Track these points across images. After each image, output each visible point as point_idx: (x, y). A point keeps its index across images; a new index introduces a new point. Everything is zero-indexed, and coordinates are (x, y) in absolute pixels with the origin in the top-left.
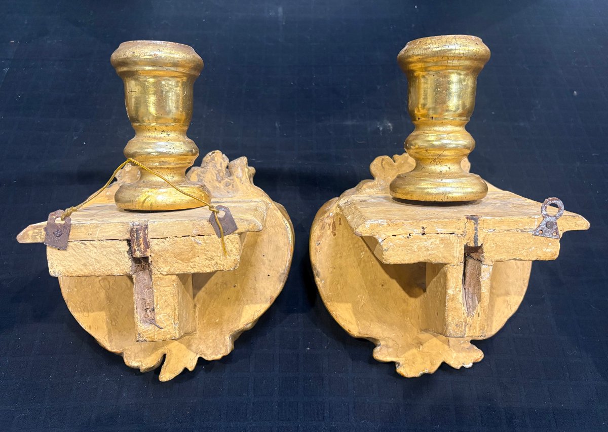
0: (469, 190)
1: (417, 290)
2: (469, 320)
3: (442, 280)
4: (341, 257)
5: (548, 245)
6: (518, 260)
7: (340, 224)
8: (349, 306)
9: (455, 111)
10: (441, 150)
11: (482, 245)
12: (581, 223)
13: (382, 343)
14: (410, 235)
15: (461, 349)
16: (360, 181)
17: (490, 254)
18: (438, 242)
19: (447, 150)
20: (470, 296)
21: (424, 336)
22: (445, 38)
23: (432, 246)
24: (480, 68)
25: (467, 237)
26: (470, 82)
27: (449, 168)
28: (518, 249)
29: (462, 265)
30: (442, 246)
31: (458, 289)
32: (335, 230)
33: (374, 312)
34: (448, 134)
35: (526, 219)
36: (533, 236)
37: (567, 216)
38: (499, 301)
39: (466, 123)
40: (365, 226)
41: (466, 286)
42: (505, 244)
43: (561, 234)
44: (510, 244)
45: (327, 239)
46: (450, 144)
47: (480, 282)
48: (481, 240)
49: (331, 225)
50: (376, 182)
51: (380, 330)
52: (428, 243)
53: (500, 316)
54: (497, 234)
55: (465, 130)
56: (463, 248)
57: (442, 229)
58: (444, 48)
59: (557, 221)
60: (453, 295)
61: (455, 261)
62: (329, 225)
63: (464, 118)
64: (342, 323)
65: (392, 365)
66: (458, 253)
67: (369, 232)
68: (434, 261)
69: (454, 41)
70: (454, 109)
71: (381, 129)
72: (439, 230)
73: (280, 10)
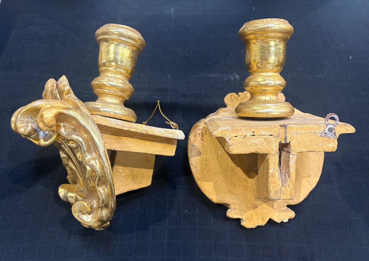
0: (283, 111)
1: (253, 174)
2: (283, 189)
3: (266, 165)
4: (206, 154)
5: (330, 143)
6: (312, 151)
7: (206, 134)
8: (212, 183)
9: (273, 64)
10: (265, 87)
11: (290, 142)
12: (350, 129)
13: (232, 206)
14: (245, 136)
15: (281, 211)
16: (219, 108)
17: (294, 148)
18: (262, 140)
19: (269, 87)
20: (284, 174)
21: (258, 202)
22: (265, 20)
23: (259, 143)
24: (287, 38)
25: (280, 137)
26: (281, 46)
27: (270, 98)
28: (312, 145)
29: (278, 155)
30: (265, 143)
31: (275, 170)
32: (203, 137)
33: (227, 187)
34: (269, 77)
35: (316, 127)
36: (321, 137)
37: (341, 125)
38: (304, 181)
39: (280, 71)
40: (218, 131)
41: (281, 169)
42: (304, 142)
43: (338, 135)
44: (307, 142)
45: (198, 143)
46: (270, 83)
47: (289, 165)
48: (289, 139)
49: (201, 134)
50: (227, 108)
51: (230, 198)
52: (256, 141)
53: (305, 190)
54: (299, 135)
55: (280, 75)
56: (278, 144)
57: (264, 133)
58: (265, 26)
59: (335, 128)
60: (273, 173)
61: (273, 152)
62: (199, 134)
63: (279, 68)
64: (207, 194)
65: (239, 220)
66: (275, 147)
67: (221, 134)
68: (261, 152)
69: (271, 22)
70: (272, 62)
71: (232, 79)
72: (263, 133)
73: (172, 10)
